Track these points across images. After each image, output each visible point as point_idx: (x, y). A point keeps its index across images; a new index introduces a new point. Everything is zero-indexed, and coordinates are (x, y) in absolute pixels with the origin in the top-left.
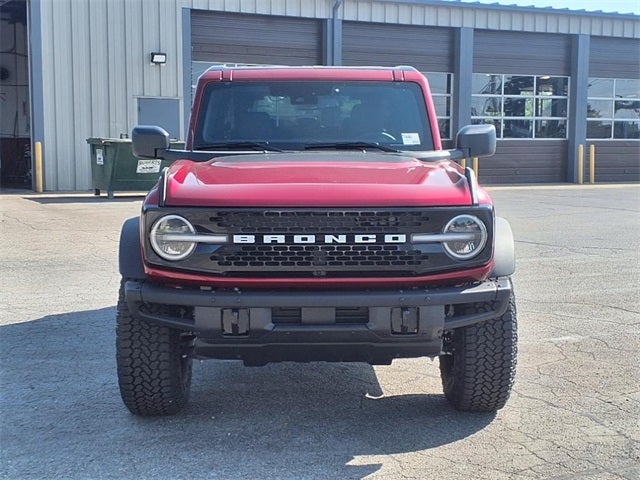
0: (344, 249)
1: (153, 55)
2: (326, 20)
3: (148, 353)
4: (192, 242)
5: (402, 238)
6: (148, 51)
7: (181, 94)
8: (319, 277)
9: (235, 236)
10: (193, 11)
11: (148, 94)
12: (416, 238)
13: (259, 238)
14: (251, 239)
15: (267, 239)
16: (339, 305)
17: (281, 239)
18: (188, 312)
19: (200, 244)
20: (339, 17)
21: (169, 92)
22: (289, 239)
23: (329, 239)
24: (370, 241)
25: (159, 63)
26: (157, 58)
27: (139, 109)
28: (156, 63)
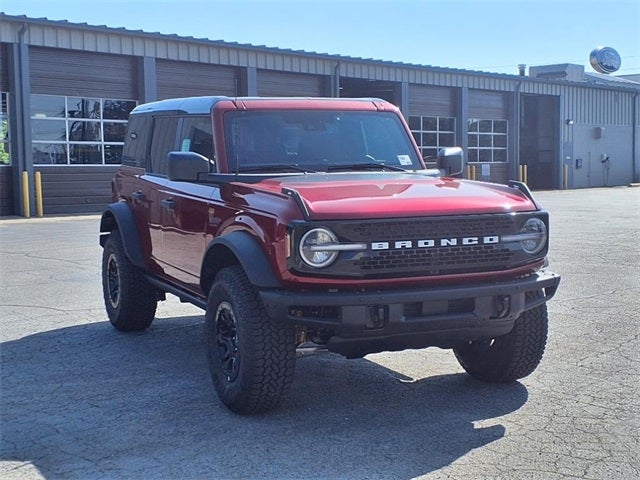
0: (456, 250)
2: (12, 44)
3: (277, 353)
4: (334, 251)
5: (496, 239)
9: (373, 244)
12: (504, 239)
13: (392, 245)
14: (386, 246)
15: (398, 245)
17: (409, 244)
18: (334, 312)
19: (341, 252)
20: (25, 41)
22: (415, 244)
23: (444, 242)
24: (473, 243)
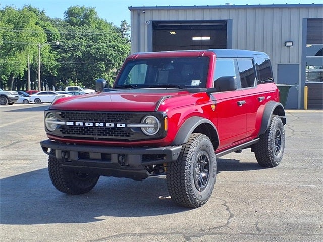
1: (286, 42)
5: (124, 125)
6: (283, 41)
7: (300, 61)
8: (96, 140)
9: (67, 122)
10: (309, 19)
11: (283, 62)
12: (129, 125)
14: (72, 124)
15: (77, 124)
16: (102, 152)
17: (81, 124)
21: (294, 61)
22: (84, 124)
23: (97, 124)
24: (111, 126)
25: (289, 46)
26: (288, 44)
27: (278, 69)
28: (288, 46)
